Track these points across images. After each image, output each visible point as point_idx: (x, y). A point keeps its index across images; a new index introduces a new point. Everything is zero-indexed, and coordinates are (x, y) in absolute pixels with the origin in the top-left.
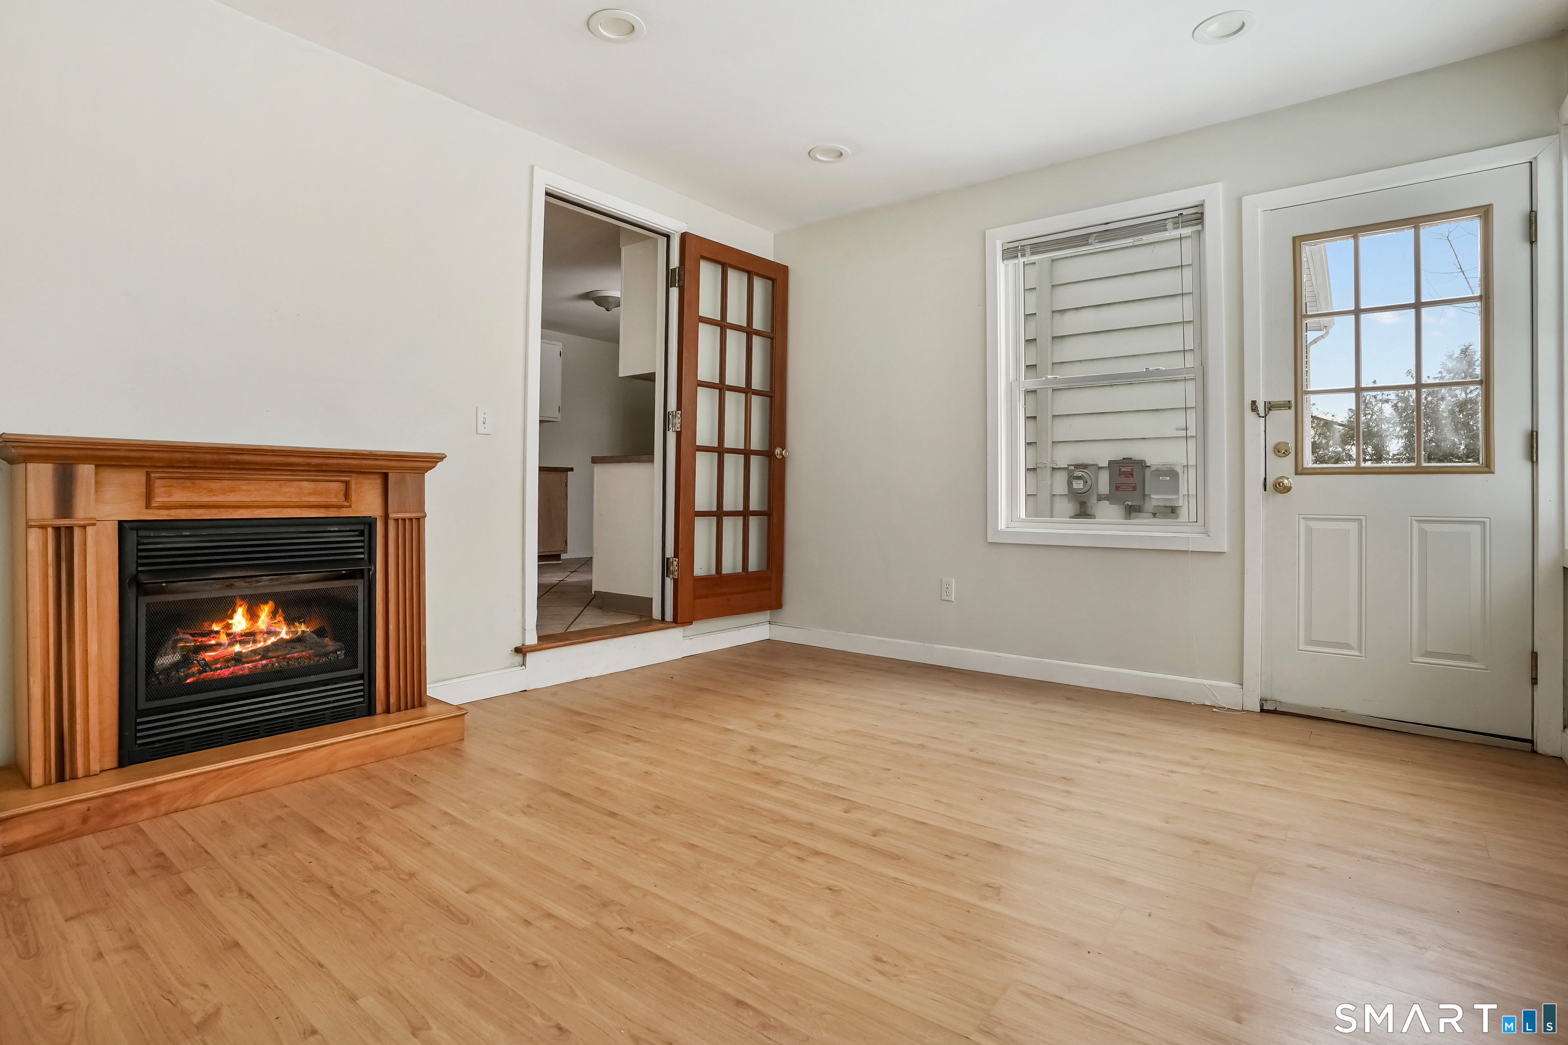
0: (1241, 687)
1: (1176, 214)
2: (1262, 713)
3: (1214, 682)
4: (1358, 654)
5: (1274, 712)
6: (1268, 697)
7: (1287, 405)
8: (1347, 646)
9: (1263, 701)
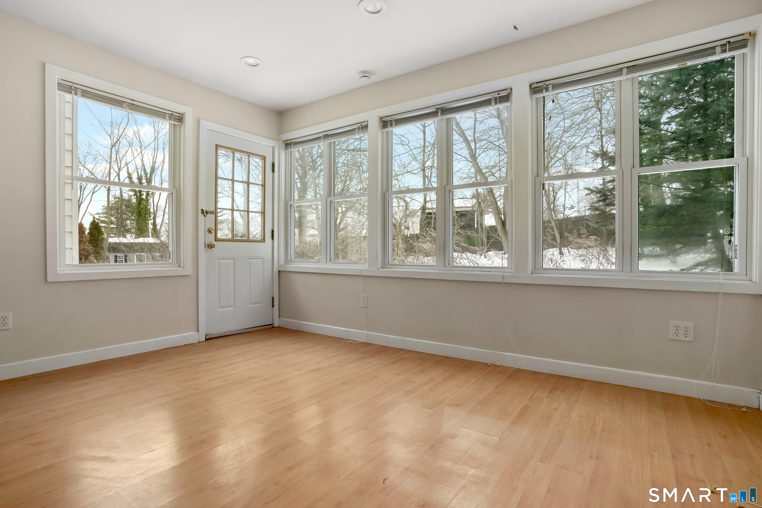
0: (198, 332)
1: (170, 113)
2: (206, 341)
3: (187, 334)
4: (234, 308)
5: (210, 339)
6: (207, 334)
7: (212, 213)
8: (230, 306)
9: (206, 335)
